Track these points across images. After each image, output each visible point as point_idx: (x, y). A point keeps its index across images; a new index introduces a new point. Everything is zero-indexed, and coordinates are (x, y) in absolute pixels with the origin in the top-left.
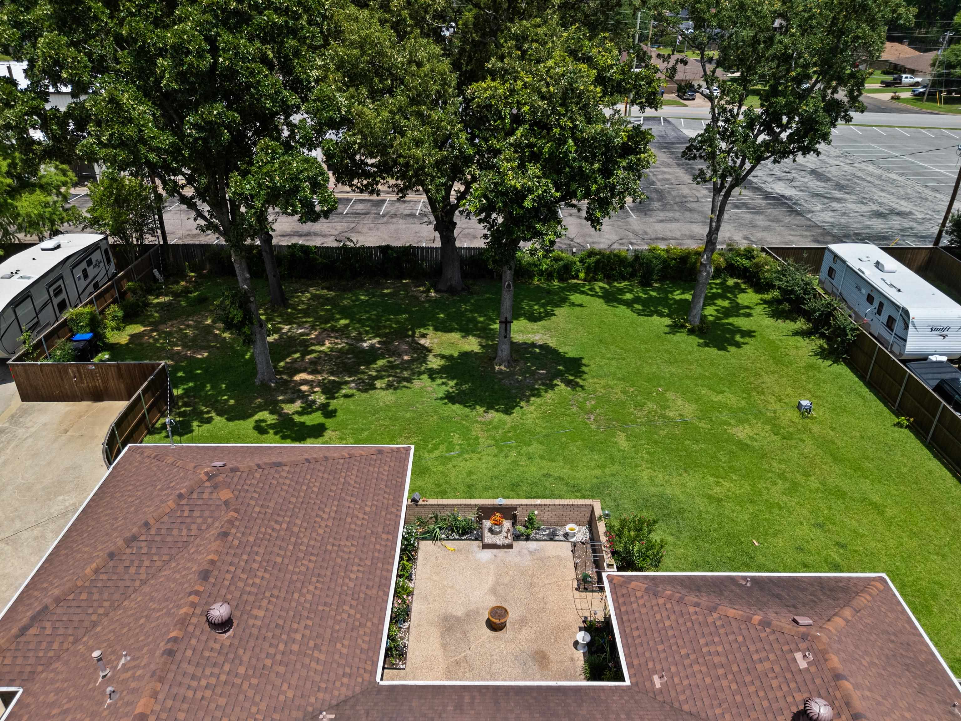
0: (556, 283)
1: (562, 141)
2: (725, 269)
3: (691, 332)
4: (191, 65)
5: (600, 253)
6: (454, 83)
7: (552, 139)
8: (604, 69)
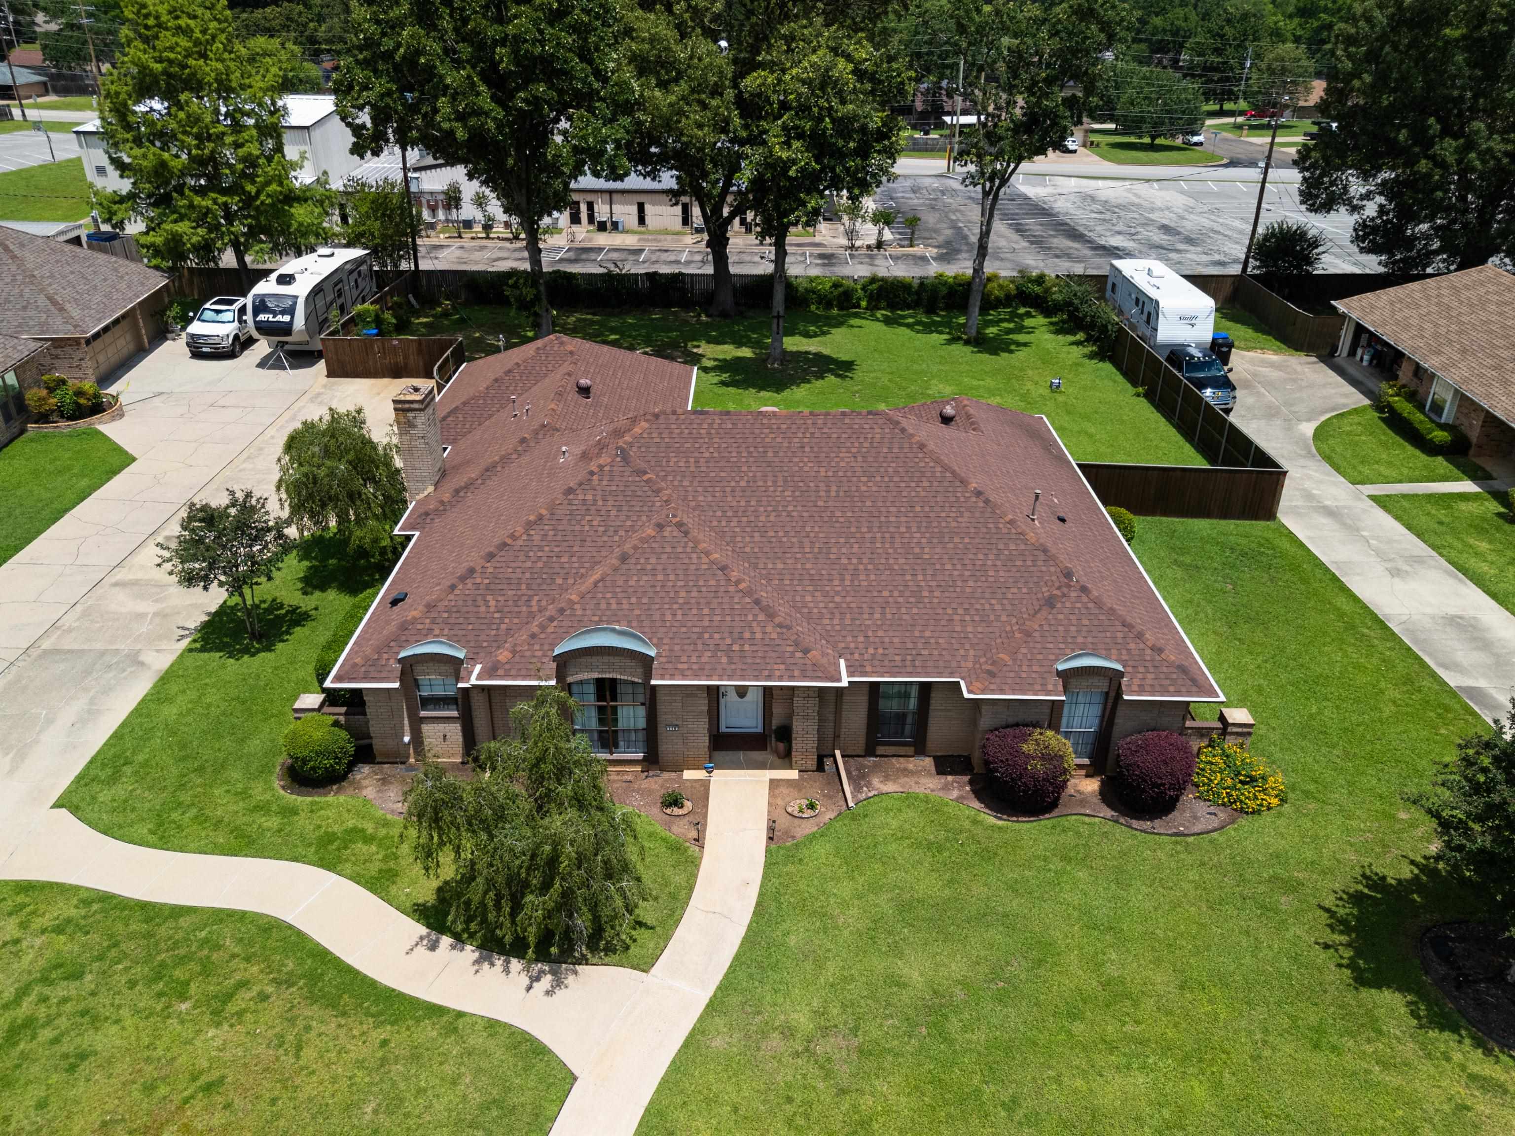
0: (835, 311)
1: (820, 119)
2: (1016, 296)
3: (967, 342)
4: (527, 51)
5: (883, 279)
6: (730, 76)
7: (811, 117)
8: (860, 63)
